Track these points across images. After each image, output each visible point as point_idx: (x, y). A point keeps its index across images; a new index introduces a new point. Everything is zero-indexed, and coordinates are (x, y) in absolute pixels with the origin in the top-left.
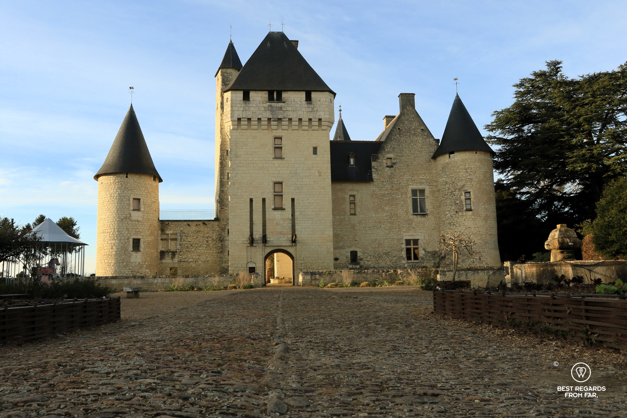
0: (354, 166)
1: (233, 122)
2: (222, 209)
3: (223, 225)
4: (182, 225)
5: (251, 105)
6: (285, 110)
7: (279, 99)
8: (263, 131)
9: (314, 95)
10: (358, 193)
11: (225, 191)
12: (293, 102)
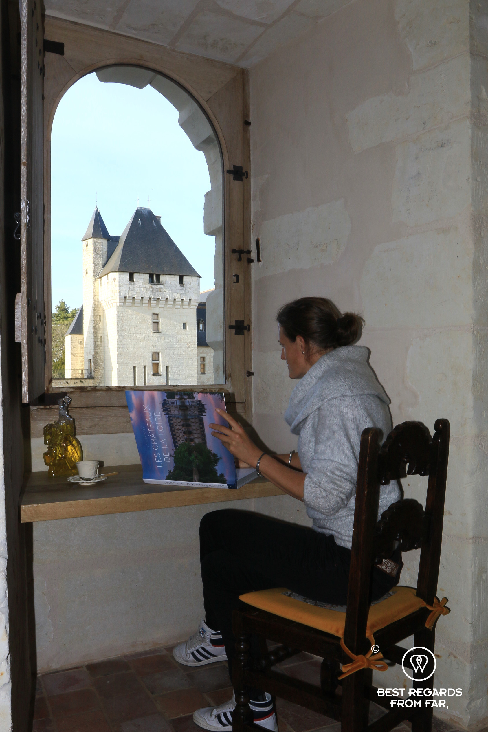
0: (203, 331)
1: (120, 300)
2: (96, 368)
3: (98, 383)
4: (61, 383)
5: (135, 286)
6: (163, 291)
7: (158, 282)
8: (144, 308)
9: (185, 279)
10: (207, 356)
11: (98, 353)
12: (169, 285)
